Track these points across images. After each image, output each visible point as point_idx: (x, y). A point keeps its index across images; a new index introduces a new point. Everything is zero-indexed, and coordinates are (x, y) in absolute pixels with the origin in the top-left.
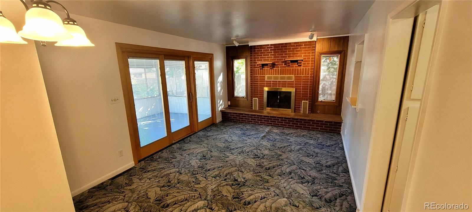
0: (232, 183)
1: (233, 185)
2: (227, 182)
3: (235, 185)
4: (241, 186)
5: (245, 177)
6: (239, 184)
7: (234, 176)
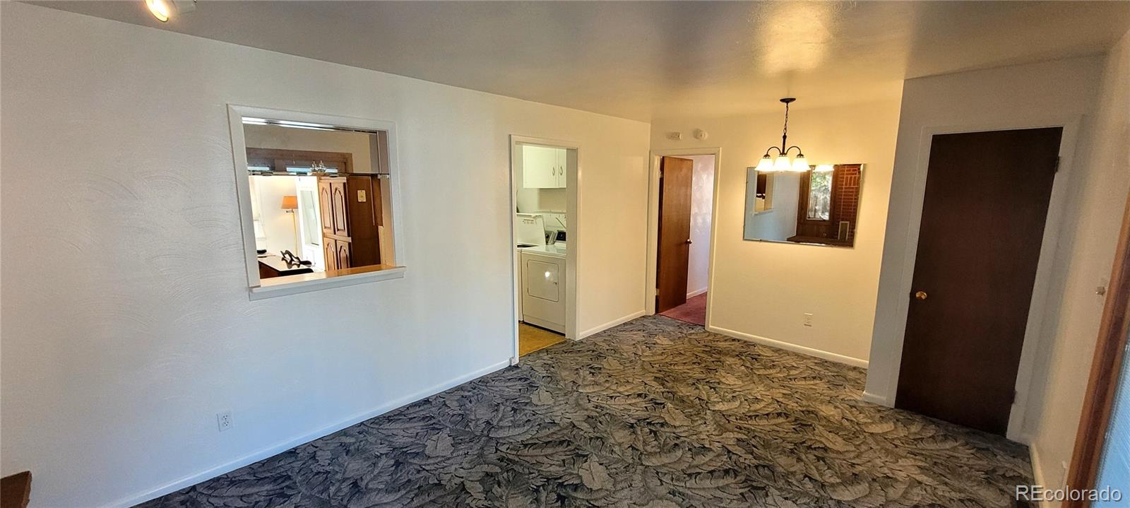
0: (662, 429)
1: (662, 425)
2: (674, 433)
3: (657, 423)
4: (645, 419)
5: (630, 435)
6: (649, 423)
7: (655, 442)
